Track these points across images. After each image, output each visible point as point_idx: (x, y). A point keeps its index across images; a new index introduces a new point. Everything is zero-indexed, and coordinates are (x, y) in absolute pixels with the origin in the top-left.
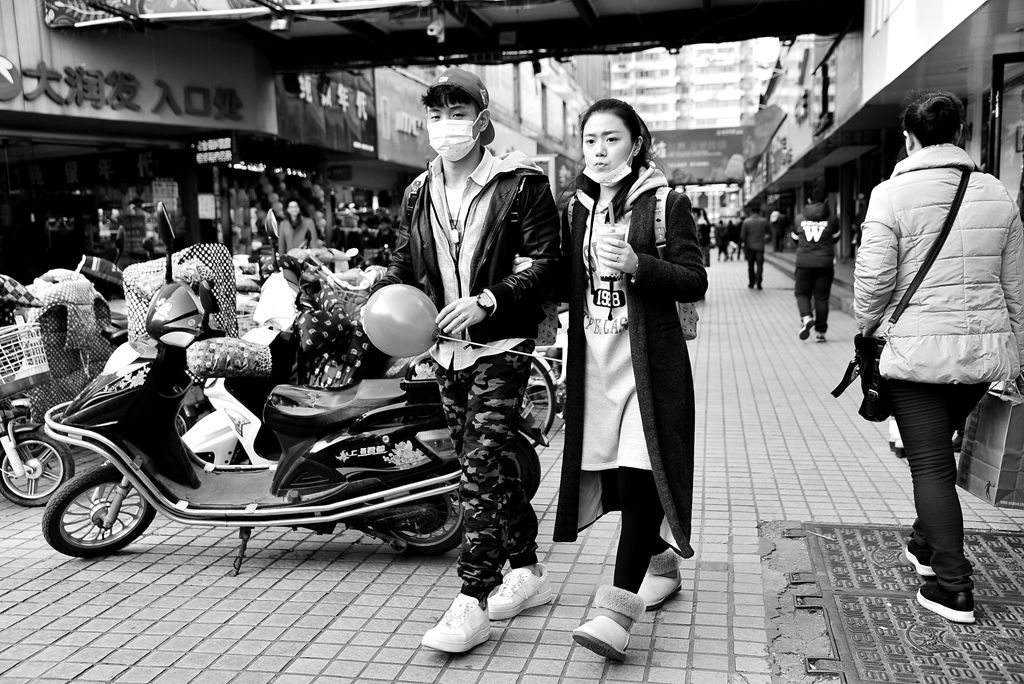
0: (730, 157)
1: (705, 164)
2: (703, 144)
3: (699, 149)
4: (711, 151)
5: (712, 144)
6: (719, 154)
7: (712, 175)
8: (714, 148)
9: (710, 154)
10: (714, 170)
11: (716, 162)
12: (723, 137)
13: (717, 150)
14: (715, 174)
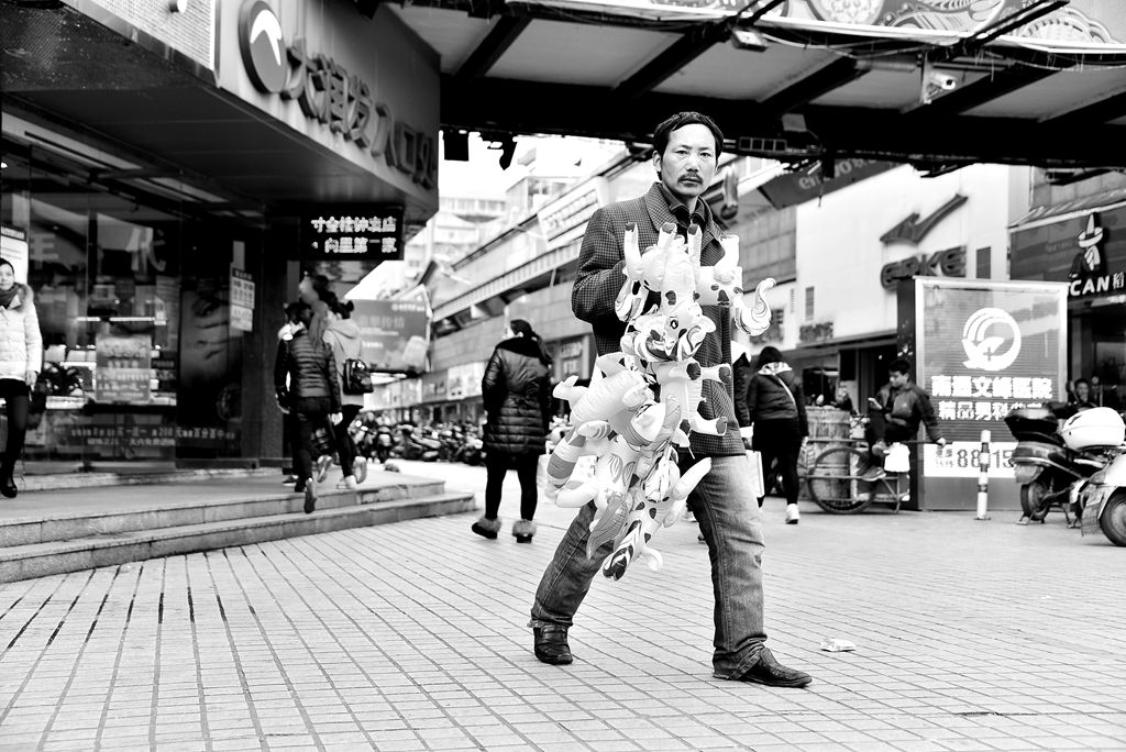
0: (408, 339)
1: (377, 345)
2: (375, 320)
3: (370, 325)
4: (386, 329)
5: (387, 321)
6: (395, 333)
7: (386, 360)
8: (389, 326)
9: (383, 333)
10: (388, 353)
11: (391, 344)
12: (399, 313)
13: (393, 329)
14: (390, 359)
